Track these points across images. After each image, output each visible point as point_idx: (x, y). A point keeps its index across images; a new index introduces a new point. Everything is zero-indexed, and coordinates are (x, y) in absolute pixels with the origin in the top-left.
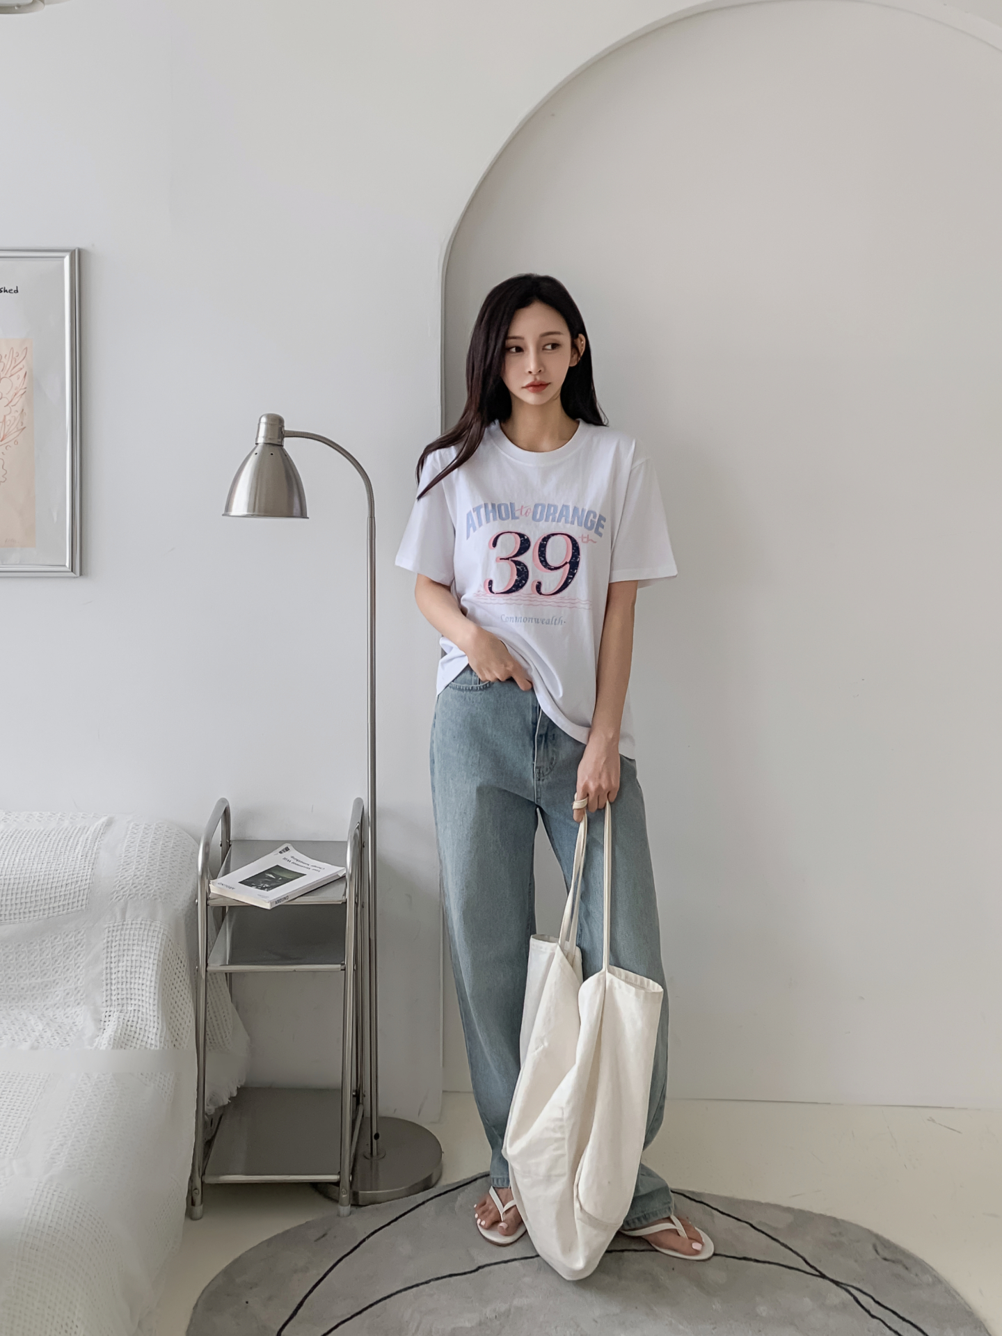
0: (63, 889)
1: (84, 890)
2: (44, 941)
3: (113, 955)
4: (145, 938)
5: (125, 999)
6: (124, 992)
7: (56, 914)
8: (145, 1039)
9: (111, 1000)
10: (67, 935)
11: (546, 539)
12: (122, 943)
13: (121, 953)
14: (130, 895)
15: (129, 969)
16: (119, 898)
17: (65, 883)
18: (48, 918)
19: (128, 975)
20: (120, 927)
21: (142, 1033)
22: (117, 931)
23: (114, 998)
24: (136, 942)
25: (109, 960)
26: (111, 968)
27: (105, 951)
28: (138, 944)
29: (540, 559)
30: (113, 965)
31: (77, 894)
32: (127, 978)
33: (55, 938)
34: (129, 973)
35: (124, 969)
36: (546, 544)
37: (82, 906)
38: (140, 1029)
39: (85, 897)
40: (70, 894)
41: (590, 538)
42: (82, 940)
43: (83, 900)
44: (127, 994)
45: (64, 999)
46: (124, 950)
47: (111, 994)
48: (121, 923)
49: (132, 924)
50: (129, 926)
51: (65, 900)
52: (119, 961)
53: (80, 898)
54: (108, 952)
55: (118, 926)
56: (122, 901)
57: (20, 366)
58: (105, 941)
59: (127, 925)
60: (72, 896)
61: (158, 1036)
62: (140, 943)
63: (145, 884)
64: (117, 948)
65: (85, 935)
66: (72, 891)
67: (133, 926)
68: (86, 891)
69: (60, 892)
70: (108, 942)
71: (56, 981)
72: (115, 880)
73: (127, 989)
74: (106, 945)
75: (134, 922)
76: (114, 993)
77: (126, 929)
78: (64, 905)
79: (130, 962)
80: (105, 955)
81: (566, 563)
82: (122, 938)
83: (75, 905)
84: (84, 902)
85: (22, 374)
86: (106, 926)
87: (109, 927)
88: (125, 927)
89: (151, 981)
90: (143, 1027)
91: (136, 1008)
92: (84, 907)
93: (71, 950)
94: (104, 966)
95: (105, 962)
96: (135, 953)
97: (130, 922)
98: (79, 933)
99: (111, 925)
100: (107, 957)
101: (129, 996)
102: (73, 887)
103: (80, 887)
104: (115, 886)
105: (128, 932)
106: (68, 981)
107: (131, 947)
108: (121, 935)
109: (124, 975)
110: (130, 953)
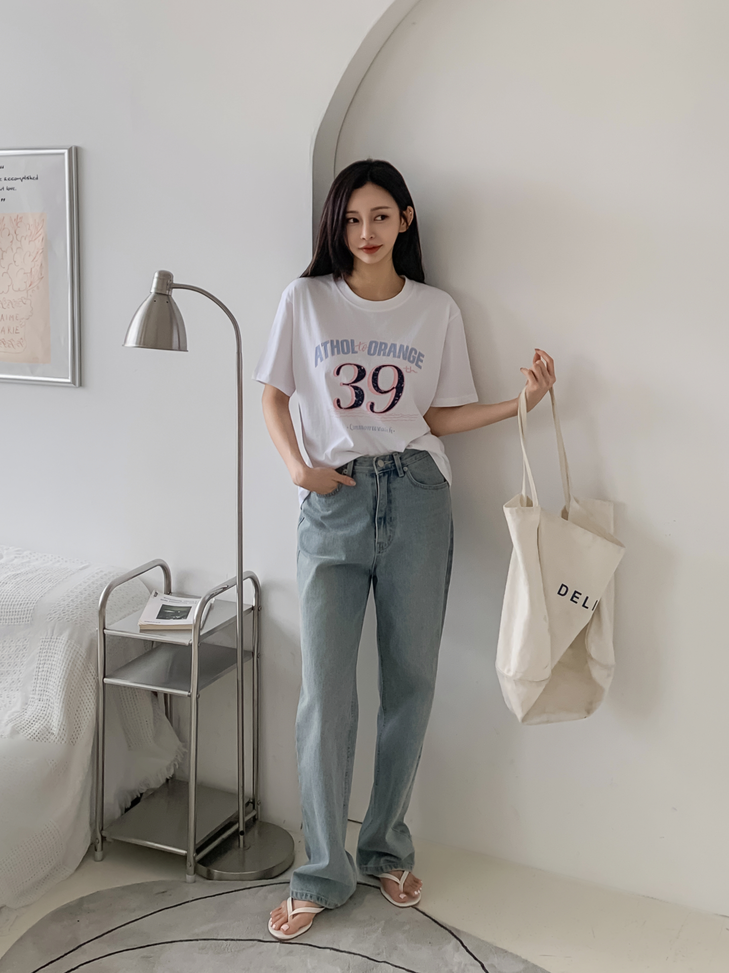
0: (18, 607)
1: (31, 610)
2: (5, 641)
3: (42, 659)
4: (62, 650)
5: (43, 691)
6: (43, 686)
7: (13, 624)
8: (50, 721)
9: (36, 690)
10: (19, 640)
11: (378, 369)
12: (48, 651)
13: (47, 658)
14: (58, 618)
15: (49, 670)
16: (51, 619)
17: (20, 603)
18: (8, 625)
19: (48, 674)
20: (49, 640)
21: (50, 716)
22: (47, 642)
23: (37, 689)
24: (56, 652)
25: (39, 662)
26: (39, 668)
27: (38, 655)
28: (57, 654)
29: (373, 385)
30: (41, 666)
31: (26, 612)
32: (47, 676)
33: (12, 641)
34: (49, 673)
35: (46, 669)
36: (378, 373)
37: (28, 621)
38: (49, 713)
39: (30, 615)
40: (22, 611)
41: (412, 369)
42: (27, 645)
43: (29, 617)
44: (45, 687)
45: (10, 685)
46: (49, 656)
47: (36, 686)
48: (50, 637)
49: (57, 639)
50: (55, 640)
51: (18, 615)
52: (45, 663)
53: (28, 615)
54: (39, 656)
55: (48, 638)
56: (53, 621)
57: (40, 233)
58: (39, 648)
59: (54, 639)
60: (22, 613)
61: (57, 721)
62: (59, 653)
63: (72, 612)
64: (45, 654)
65: (29, 643)
66: (23, 610)
67: (57, 641)
68: (32, 611)
69: (16, 608)
70: (41, 649)
71: (8, 672)
72: (52, 606)
73: (45, 684)
74: (39, 651)
75: (58, 638)
76: (38, 685)
77: (53, 642)
78: (17, 619)
79: (51, 665)
80: (38, 658)
81: (393, 388)
82: (49, 647)
83: (24, 620)
84: (30, 619)
85: (41, 238)
86: (41, 637)
87: (43, 638)
88: (52, 640)
89: (60, 682)
90: (51, 712)
91: (48, 698)
92: (29, 622)
93: (20, 651)
94: (36, 666)
95: (36, 663)
96: (55, 659)
97: (55, 637)
98: (26, 640)
99: (44, 637)
100: (39, 660)
101: (45, 689)
102: (24, 606)
103: (28, 607)
104: (50, 610)
105: (53, 644)
106: (15, 673)
107: (53, 655)
108: (49, 645)
109: (45, 674)
110: (52, 659)
